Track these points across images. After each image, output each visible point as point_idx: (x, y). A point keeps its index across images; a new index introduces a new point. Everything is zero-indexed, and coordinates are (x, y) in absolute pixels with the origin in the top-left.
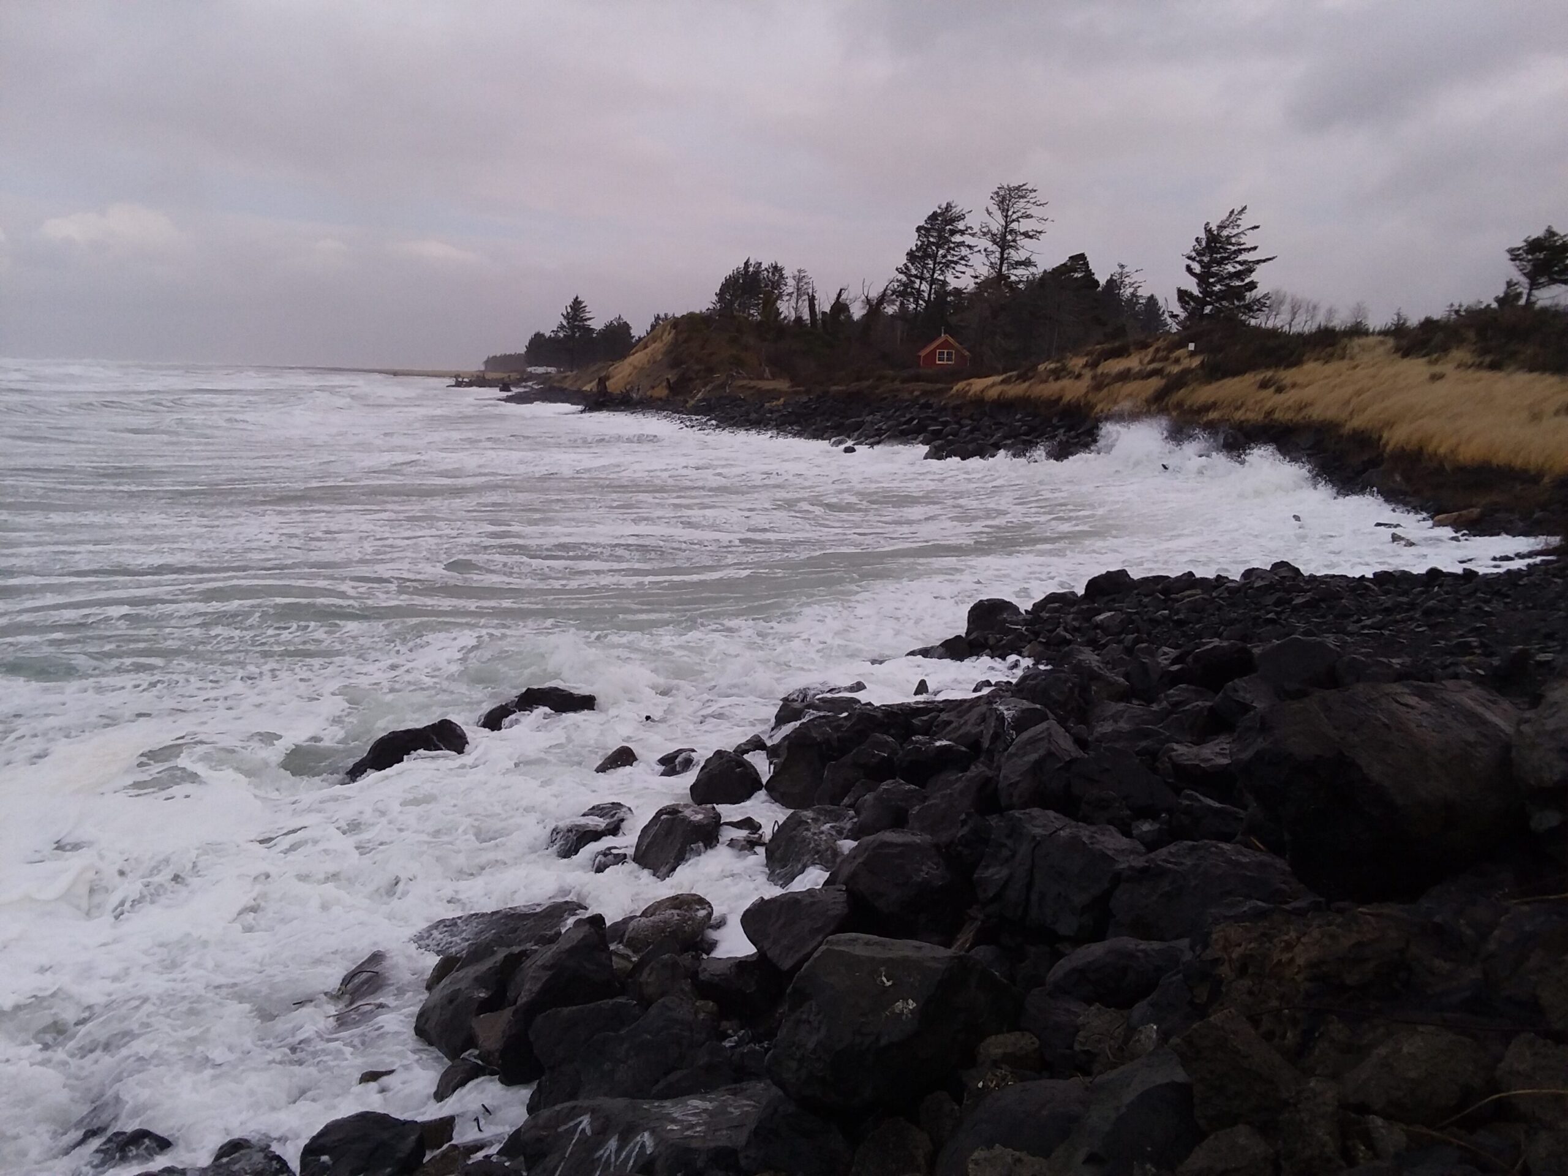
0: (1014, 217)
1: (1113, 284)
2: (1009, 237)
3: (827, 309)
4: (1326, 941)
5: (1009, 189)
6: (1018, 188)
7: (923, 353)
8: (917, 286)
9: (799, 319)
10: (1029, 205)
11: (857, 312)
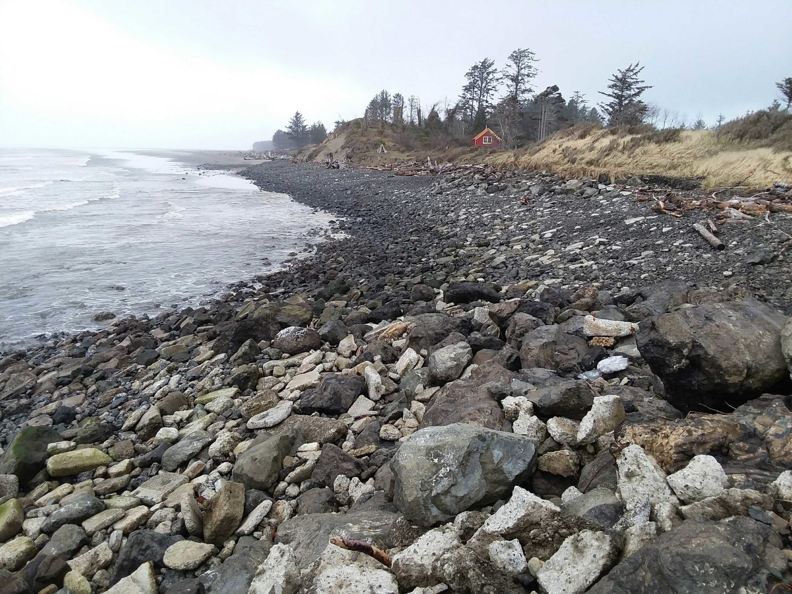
0: (523, 66)
1: (572, 102)
2: (520, 78)
3: (427, 117)
4: (686, 434)
5: (520, 53)
6: (524, 51)
7: (476, 138)
8: (471, 103)
9: (412, 122)
10: (530, 61)
11: (442, 117)
